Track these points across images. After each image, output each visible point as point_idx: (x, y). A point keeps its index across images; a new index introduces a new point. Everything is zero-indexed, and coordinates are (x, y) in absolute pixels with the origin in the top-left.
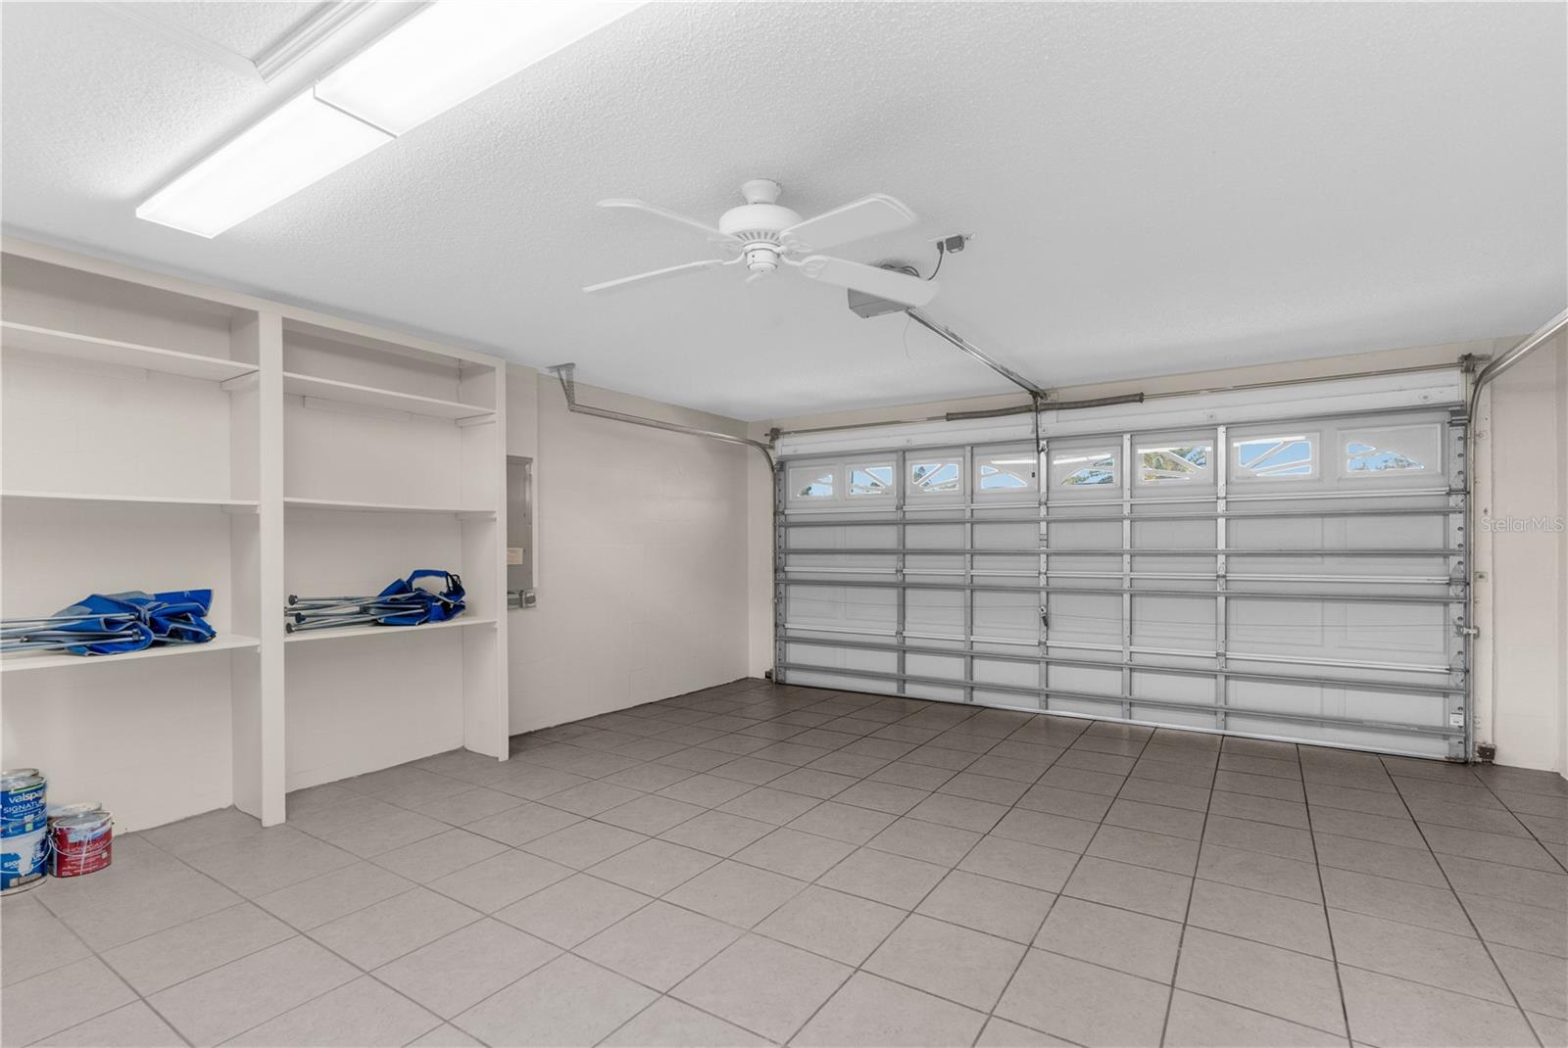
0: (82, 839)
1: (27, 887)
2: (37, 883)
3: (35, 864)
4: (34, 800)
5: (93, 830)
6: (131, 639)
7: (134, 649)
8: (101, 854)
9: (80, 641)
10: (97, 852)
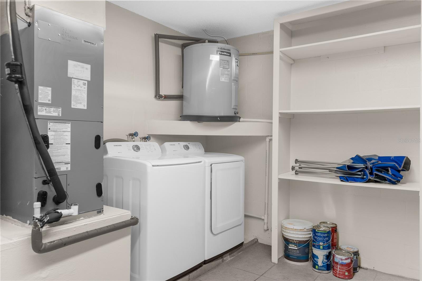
0: (338, 262)
1: (320, 271)
2: (324, 272)
3: (323, 263)
4: (323, 237)
5: (342, 260)
6: (360, 177)
7: (360, 182)
8: (345, 272)
9: (344, 174)
10: (344, 271)
